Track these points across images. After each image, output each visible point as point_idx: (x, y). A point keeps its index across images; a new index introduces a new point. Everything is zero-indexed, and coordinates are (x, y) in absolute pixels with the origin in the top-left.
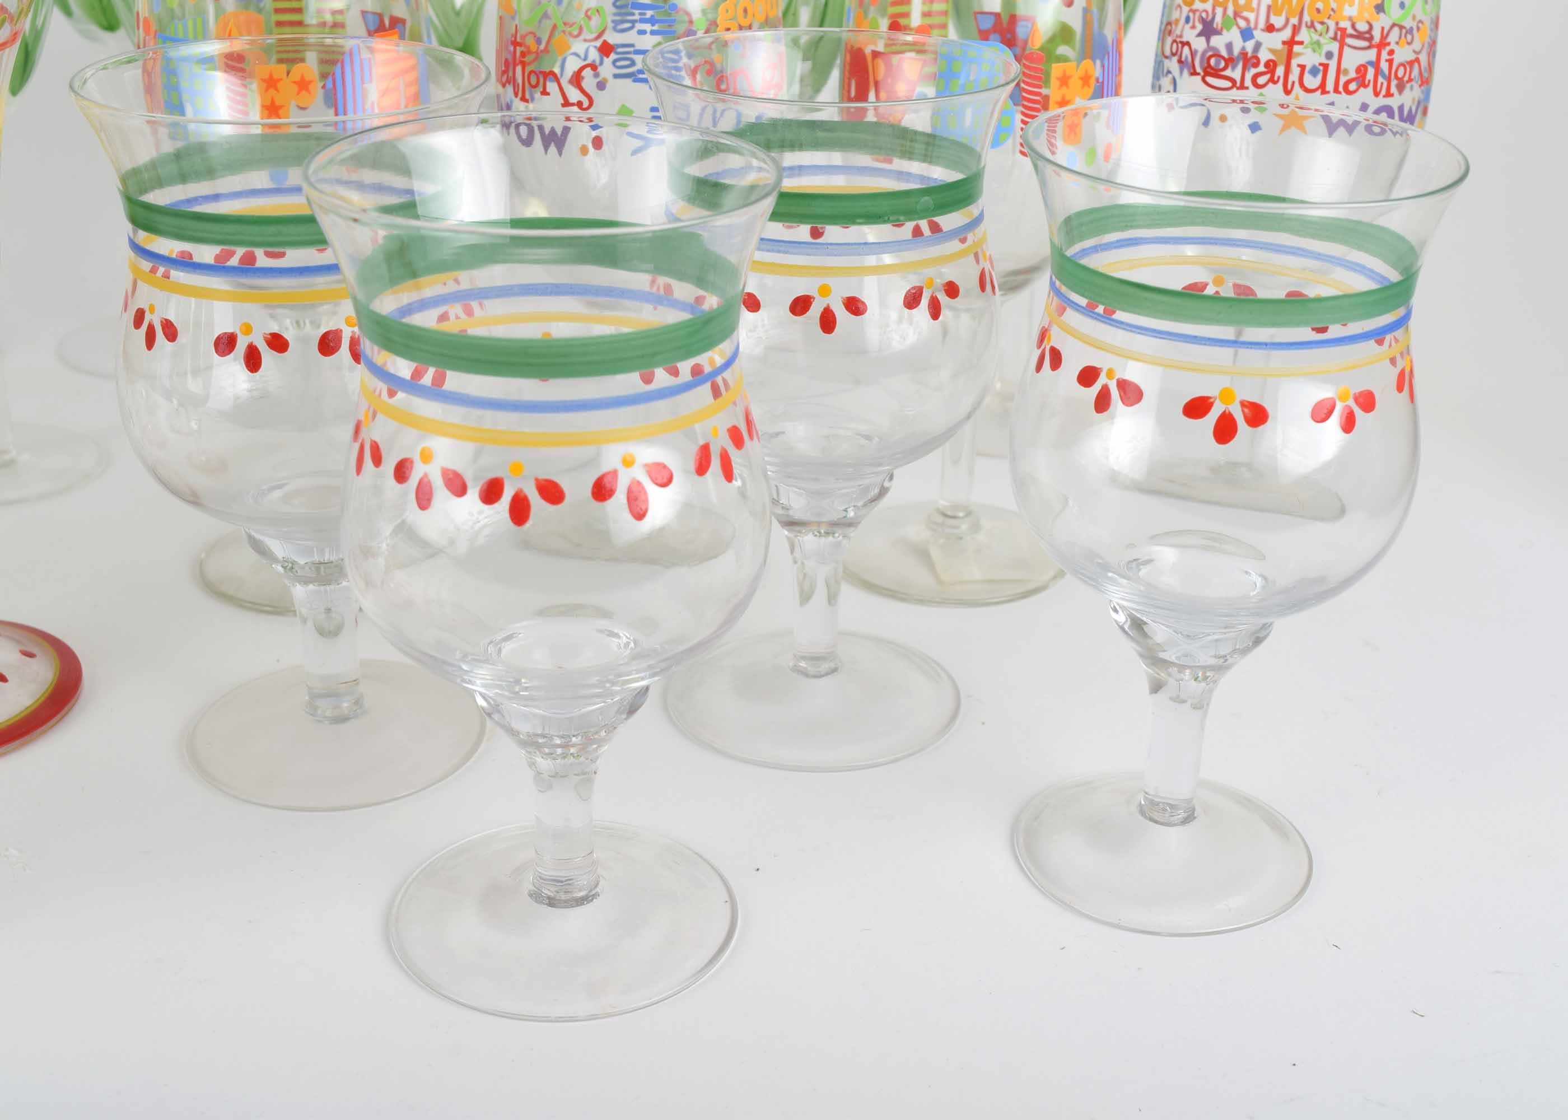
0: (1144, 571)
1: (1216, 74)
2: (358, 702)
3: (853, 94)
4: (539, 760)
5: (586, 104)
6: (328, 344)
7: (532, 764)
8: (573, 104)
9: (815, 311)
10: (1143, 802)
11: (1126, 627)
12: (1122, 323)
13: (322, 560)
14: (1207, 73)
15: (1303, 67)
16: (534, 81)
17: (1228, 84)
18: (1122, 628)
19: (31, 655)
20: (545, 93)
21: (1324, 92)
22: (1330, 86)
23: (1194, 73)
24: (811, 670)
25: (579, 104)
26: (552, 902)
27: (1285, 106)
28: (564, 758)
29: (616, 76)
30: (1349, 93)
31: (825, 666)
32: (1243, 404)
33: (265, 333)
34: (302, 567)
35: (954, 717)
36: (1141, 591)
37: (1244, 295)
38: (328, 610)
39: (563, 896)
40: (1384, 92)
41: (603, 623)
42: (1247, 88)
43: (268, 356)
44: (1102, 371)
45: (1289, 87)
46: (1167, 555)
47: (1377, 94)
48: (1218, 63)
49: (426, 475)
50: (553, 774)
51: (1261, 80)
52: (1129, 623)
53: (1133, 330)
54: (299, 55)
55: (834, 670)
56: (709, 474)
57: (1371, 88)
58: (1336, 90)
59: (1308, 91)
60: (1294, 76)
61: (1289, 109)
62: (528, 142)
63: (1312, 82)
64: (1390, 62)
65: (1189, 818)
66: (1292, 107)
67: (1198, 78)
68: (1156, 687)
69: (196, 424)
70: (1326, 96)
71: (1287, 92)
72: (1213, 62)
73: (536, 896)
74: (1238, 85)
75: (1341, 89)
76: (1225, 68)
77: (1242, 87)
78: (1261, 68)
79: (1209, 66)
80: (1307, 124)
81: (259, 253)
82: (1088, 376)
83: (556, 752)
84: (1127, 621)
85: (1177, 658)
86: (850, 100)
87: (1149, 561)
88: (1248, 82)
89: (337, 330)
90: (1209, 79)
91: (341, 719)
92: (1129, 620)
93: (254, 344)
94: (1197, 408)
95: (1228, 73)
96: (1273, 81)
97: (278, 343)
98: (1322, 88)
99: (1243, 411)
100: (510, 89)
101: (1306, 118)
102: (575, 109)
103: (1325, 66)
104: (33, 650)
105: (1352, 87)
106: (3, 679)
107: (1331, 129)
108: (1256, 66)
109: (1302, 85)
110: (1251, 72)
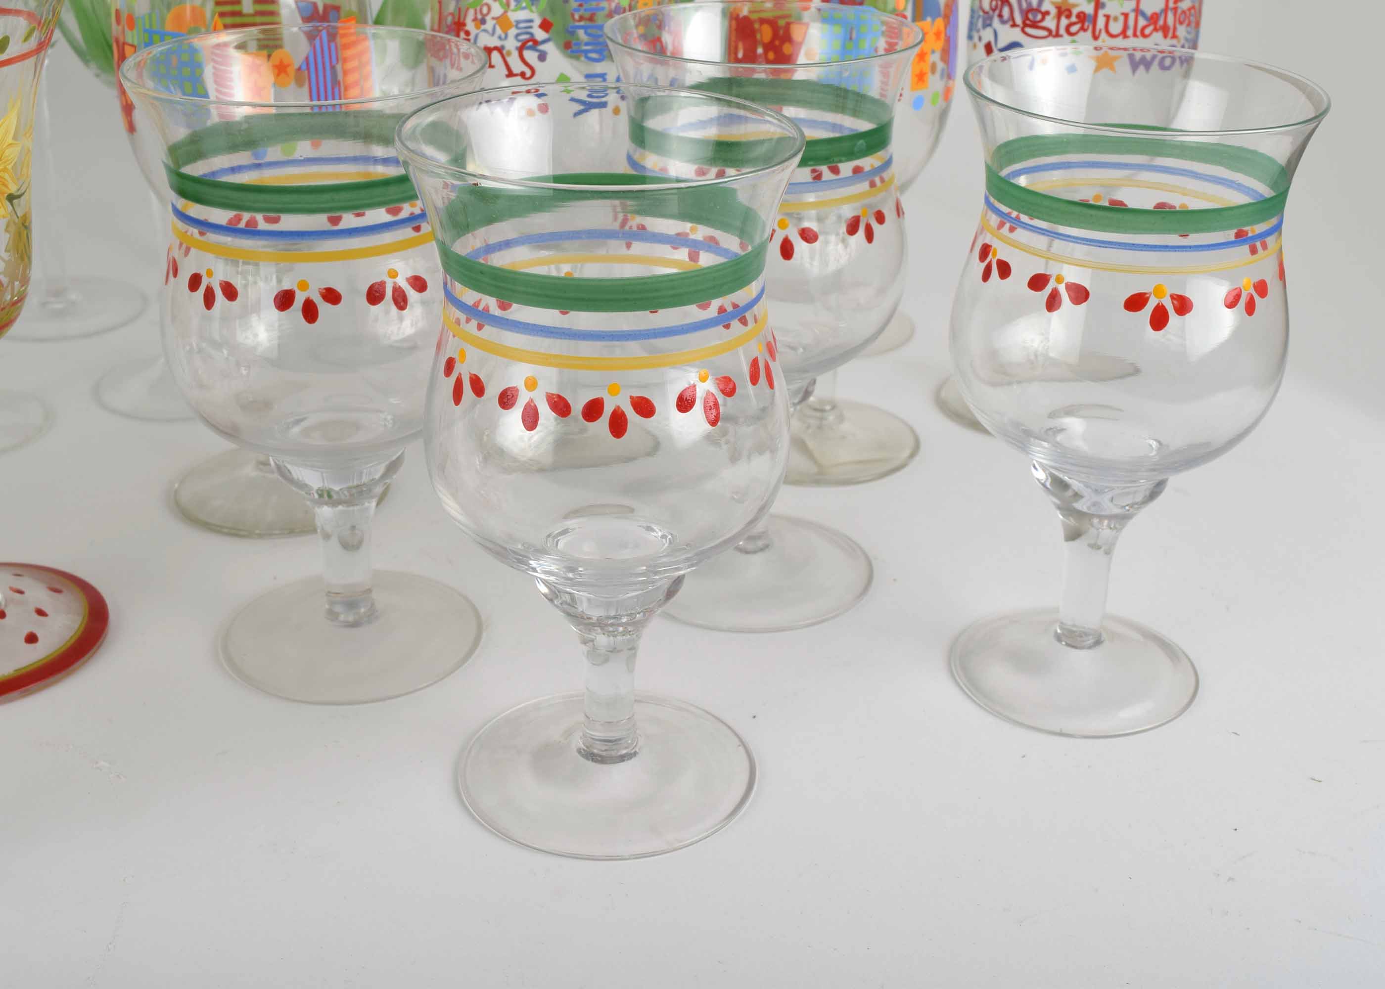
0: (1059, 438)
1: (1035, 25)
3: (740, 55)
5: (528, 73)
6: (374, 295)
8: (516, 75)
9: (777, 241)
10: (1059, 631)
11: (1048, 484)
12: (1069, 236)
13: (360, 484)
14: (1025, 25)
15: (1108, 17)
17: (1045, 33)
18: (1044, 485)
19: (57, 591)
20: (491, 66)
21: (1125, 36)
22: (1130, 30)
23: (1014, 25)
24: (750, 546)
25: (523, 75)
27: (1098, 48)
28: (624, 635)
30: (1144, 36)
31: (760, 543)
32: (1173, 297)
33: (320, 289)
34: (337, 493)
35: (870, 576)
36: (1058, 452)
37: (1117, 207)
38: (353, 528)
39: (611, 754)
42: (1061, 36)
43: (324, 308)
44: (1051, 277)
45: (1097, 33)
46: (1075, 425)
47: (1166, 35)
48: (1035, 16)
49: (531, 400)
50: (611, 649)
51: (1074, 29)
52: (1050, 480)
53: (1079, 241)
54: (276, 42)
55: (766, 547)
56: (759, 384)
58: (1135, 35)
59: (1112, 36)
60: (1101, 25)
61: (1102, 52)
63: (1116, 28)
64: (1176, 9)
65: (1098, 642)
66: (1105, 49)
67: (1018, 29)
68: (1073, 535)
69: (245, 370)
70: (1126, 40)
71: (1096, 38)
72: (1030, 16)
74: (1054, 33)
75: (1138, 33)
76: (1043, 20)
77: (1058, 35)
78: (1074, 19)
79: (1027, 18)
80: (1116, 64)
81: (259, 217)
82: (1037, 282)
83: (617, 630)
84: (1047, 479)
85: (1089, 508)
86: (738, 61)
87: (1062, 430)
88: (1062, 31)
89: (381, 282)
90: (1028, 30)
91: (355, 625)
92: (1049, 478)
93: (311, 298)
94: (1135, 303)
95: (1044, 24)
96: (1083, 29)
97: (331, 296)
98: (1124, 33)
99: (1173, 303)
101: (1115, 58)
102: (519, 78)
103: (1126, 15)
104: (59, 587)
105: (1147, 31)
106: (40, 613)
107: (1135, 65)
108: (1068, 17)
109: (1107, 32)
110: (1064, 22)
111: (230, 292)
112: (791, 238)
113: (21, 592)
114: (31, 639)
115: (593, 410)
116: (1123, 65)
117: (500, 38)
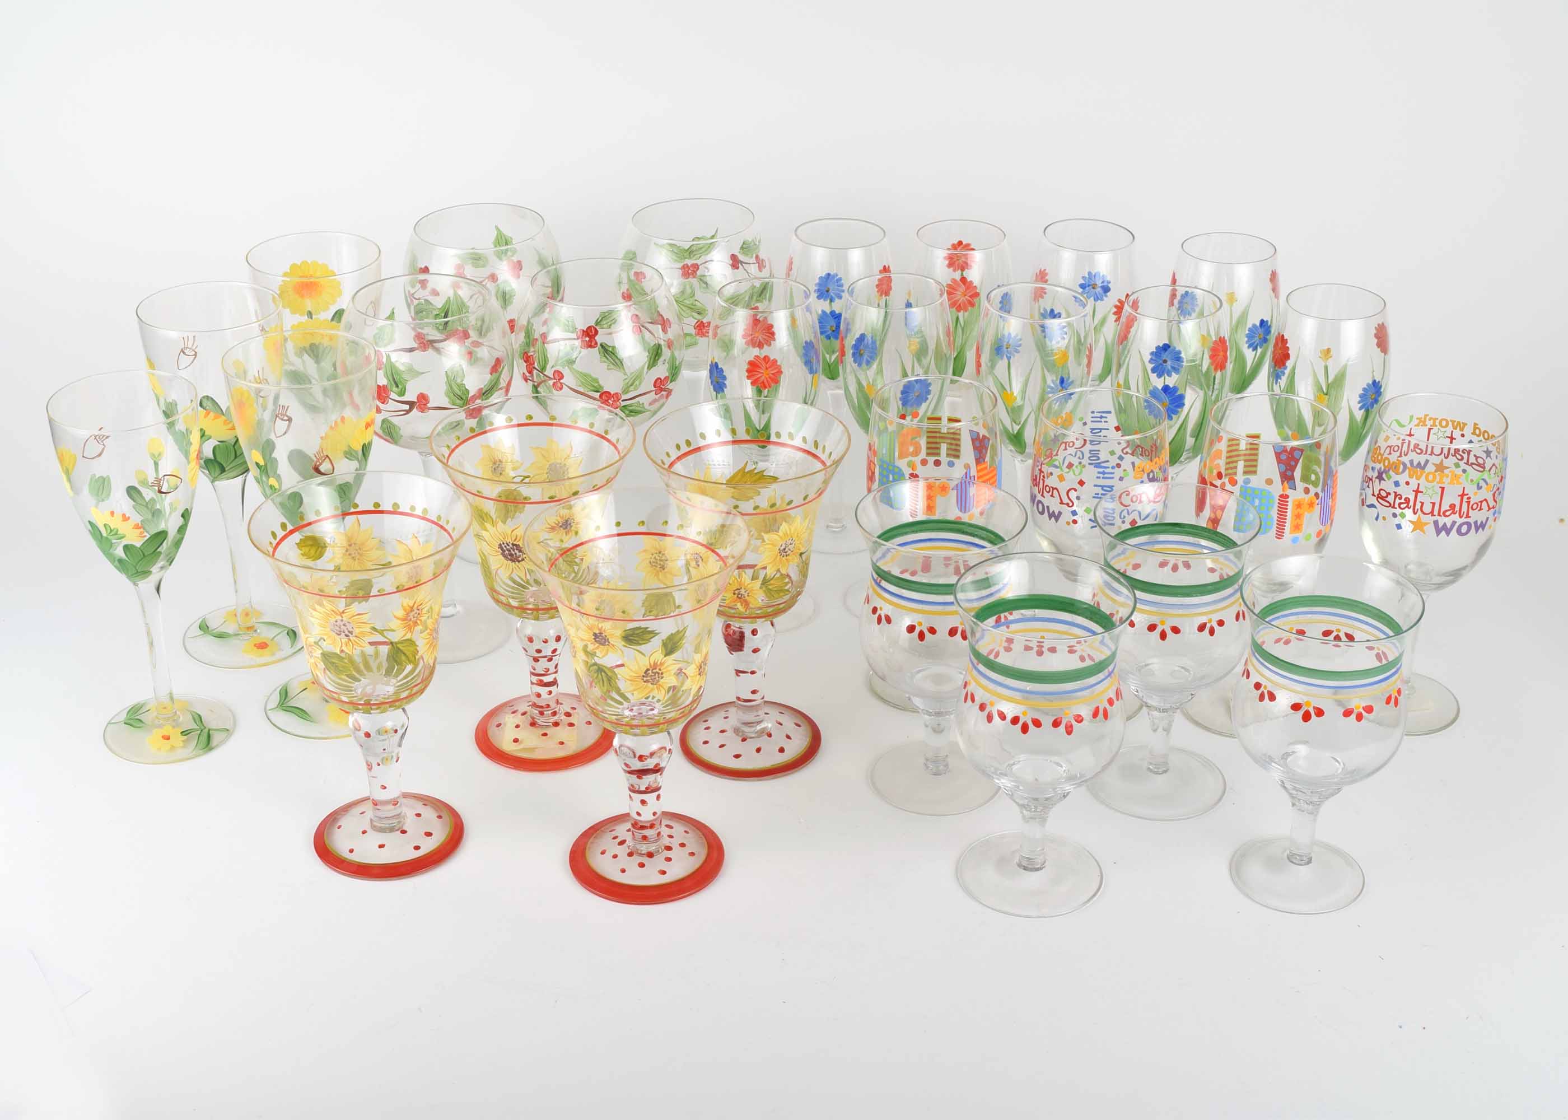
1: (1383, 498)
2: (947, 766)
4: (1024, 812)
5: (1071, 504)
6: (953, 632)
7: (1022, 813)
9: (1158, 630)
10: (1288, 853)
15: (1423, 502)
16: (1048, 489)
17: (1388, 505)
18: (1278, 783)
19: (799, 726)
20: (1052, 496)
21: (1433, 515)
22: (1436, 512)
23: (1373, 495)
26: (1025, 868)
29: (1090, 464)
30: (1446, 516)
33: (927, 626)
35: (1220, 799)
39: (1030, 866)
40: (1465, 515)
41: (1056, 759)
42: (1396, 508)
43: (928, 635)
44: (1263, 685)
45: (1416, 510)
47: (1461, 517)
48: (1383, 493)
49: (991, 710)
50: (1030, 818)
51: (1403, 506)
54: (938, 446)
55: (1165, 772)
56: (1098, 718)
57: (1457, 514)
58: (1439, 515)
59: (1425, 513)
60: (1418, 506)
62: (1042, 513)
63: (1427, 508)
64: (1469, 503)
65: (1309, 861)
66: (1417, 520)
67: (1375, 498)
68: (1294, 805)
70: (1434, 517)
71: (1415, 513)
72: (1381, 492)
73: (1020, 865)
74: (1392, 505)
75: (1441, 514)
76: (1386, 497)
77: (1394, 507)
78: (1403, 501)
79: (1380, 494)
80: (1426, 528)
82: (1258, 686)
87: (1294, 752)
88: (1396, 506)
89: (956, 627)
90: (1379, 500)
93: (922, 630)
94: (1296, 707)
95: (1388, 499)
96: (1408, 506)
97: (932, 630)
98: (1432, 513)
99: (1314, 710)
100: (1037, 488)
101: (1426, 525)
103: (1434, 504)
104: (799, 723)
105: (1448, 513)
106: (788, 737)
107: (1438, 531)
108: (1400, 499)
109: (1422, 510)
110: (1398, 501)
111: (888, 620)
112: (1166, 630)
113: (781, 724)
114: (782, 750)
115: (1015, 720)
116: (1431, 529)
117: (1079, 458)
